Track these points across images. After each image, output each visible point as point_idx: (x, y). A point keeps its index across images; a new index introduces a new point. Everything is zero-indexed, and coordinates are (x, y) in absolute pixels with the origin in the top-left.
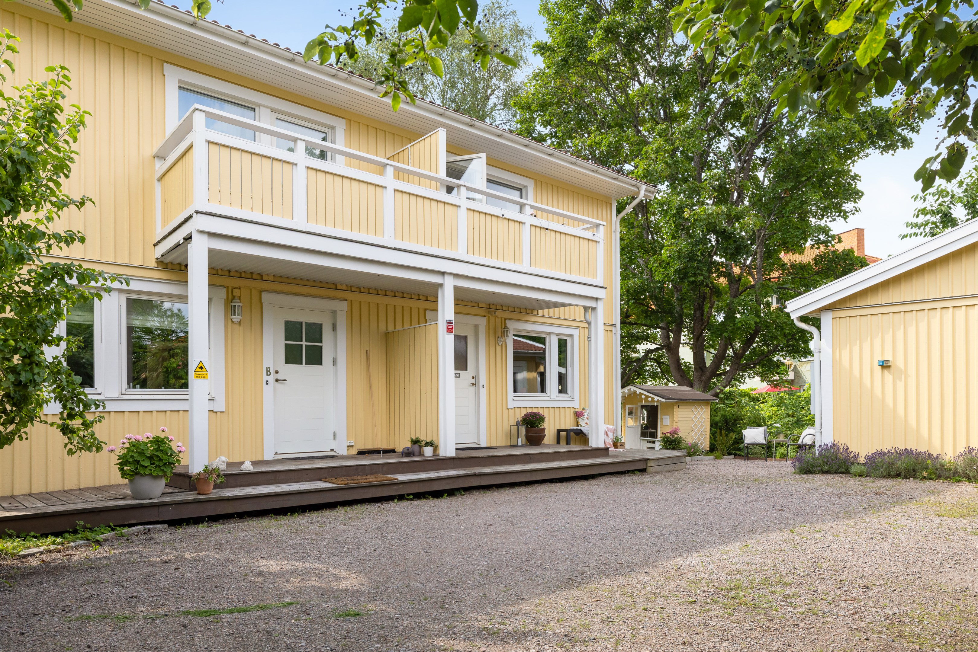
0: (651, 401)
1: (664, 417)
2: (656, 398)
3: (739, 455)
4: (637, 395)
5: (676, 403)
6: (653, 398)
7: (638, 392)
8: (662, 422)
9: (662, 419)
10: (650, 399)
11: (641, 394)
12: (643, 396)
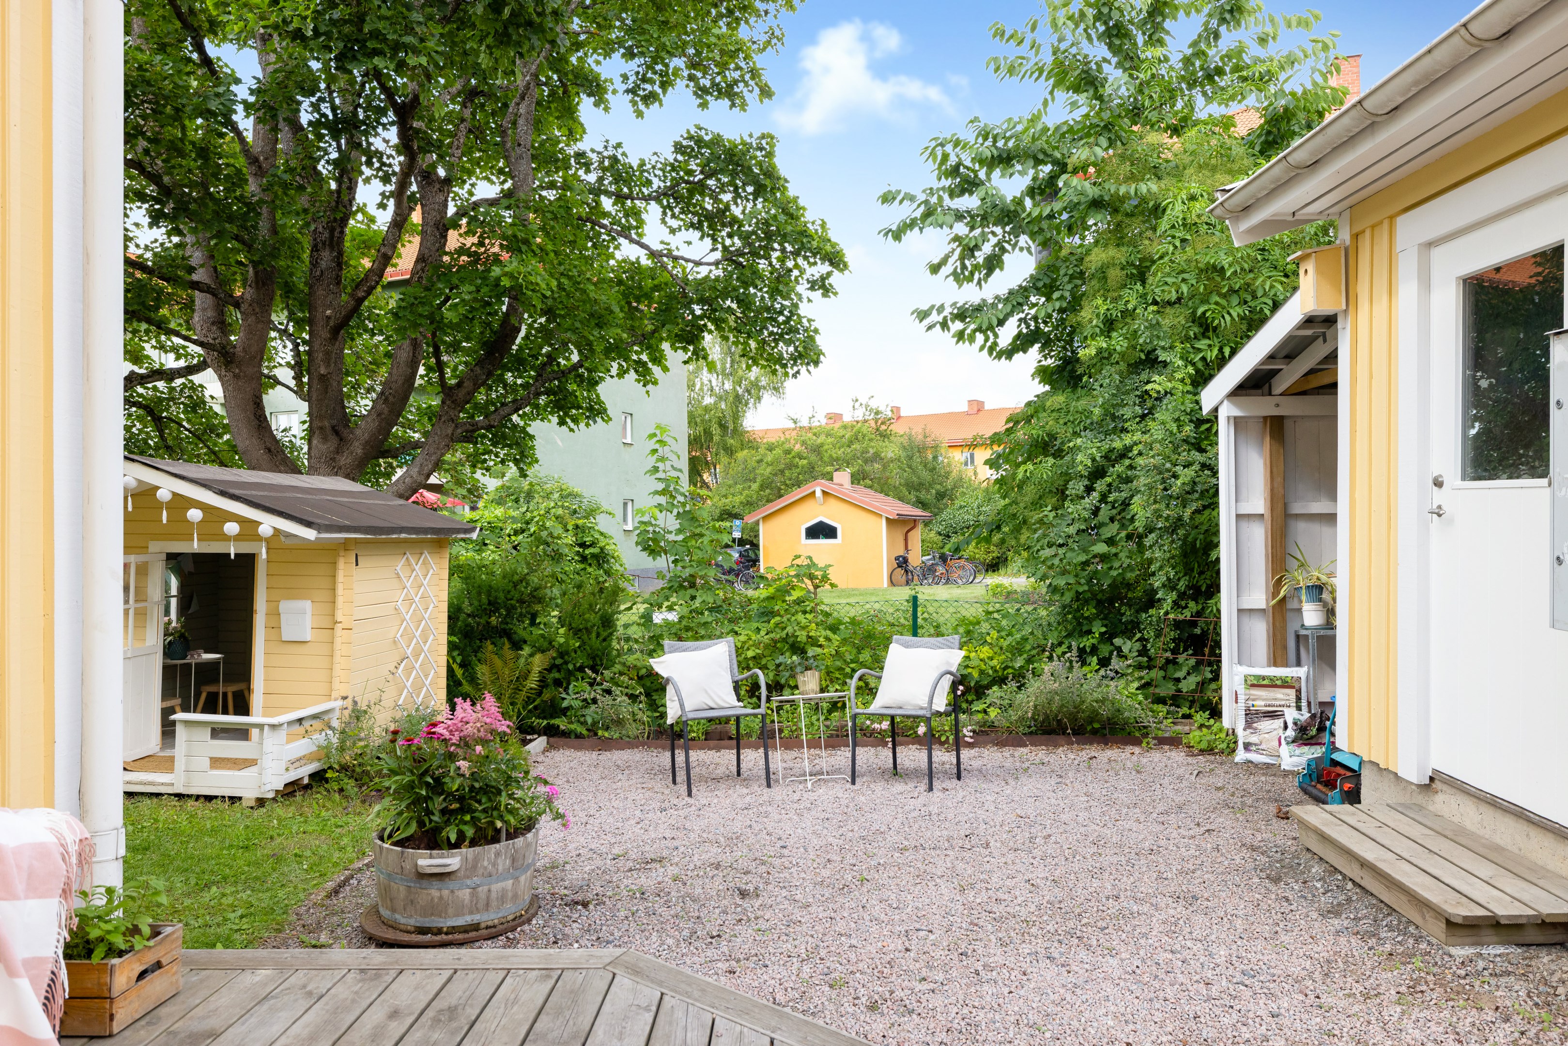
0: (238, 538)
1: (285, 606)
2: (268, 524)
3: (565, 734)
4: (159, 506)
5: (346, 545)
6: (249, 527)
7: (164, 495)
8: (275, 627)
9: (274, 614)
10: (232, 528)
11: (180, 503)
12: (195, 515)
